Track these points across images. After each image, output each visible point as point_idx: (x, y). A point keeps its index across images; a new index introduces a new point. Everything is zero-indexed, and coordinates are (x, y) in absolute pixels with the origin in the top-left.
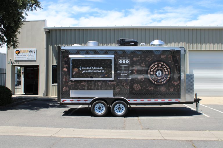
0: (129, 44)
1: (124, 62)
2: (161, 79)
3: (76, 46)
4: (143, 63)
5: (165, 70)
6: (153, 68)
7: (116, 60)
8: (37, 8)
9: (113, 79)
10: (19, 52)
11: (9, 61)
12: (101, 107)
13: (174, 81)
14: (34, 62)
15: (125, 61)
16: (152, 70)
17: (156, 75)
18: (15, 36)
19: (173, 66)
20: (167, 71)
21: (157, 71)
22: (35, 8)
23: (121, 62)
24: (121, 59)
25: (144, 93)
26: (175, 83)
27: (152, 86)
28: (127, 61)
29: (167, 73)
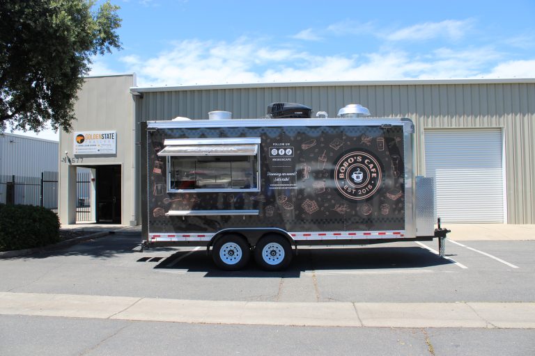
0: (291, 113)
1: (282, 152)
2: (361, 189)
3: (181, 121)
4: (323, 155)
5: (370, 170)
6: (344, 164)
7: (265, 149)
8: (112, 48)
9: (260, 191)
10: (82, 138)
11: (64, 156)
12: (235, 251)
13: (389, 193)
14: (113, 158)
16: (343, 169)
17: (352, 180)
18: (70, 106)
19: (387, 159)
20: (374, 170)
21: (354, 170)
22: (108, 48)
23: (274, 152)
24: (275, 146)
25: (326, 220)
26: (393, 196)
27: (343, 204)
28: (288, 150)
29: (374, 175)
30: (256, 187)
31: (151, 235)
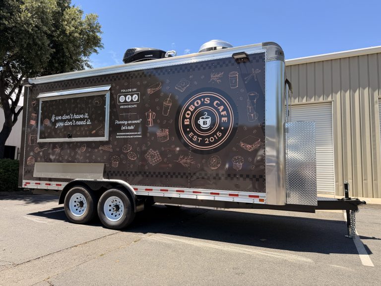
0: (141, 57)
1: (129, 98)
2: (208, 137)
4: (168, 99)
5: (219, 113)
6: (190, 108)
7: (115, 96)
9: (107, 140)
13: (244, 142)
15: (130, 96)
16: (188, 114)
17: (198, 126)
19: (241, 98)
20: (224, 113)
21: (200, 115)
23: (122, 99)
24: (123, 92)
25: (169, 173)
26: (249, 146)
27: (188, 156)
28: (134, 96)
29: (225, 119)
30: (103, 136)
31: (24, 182)
